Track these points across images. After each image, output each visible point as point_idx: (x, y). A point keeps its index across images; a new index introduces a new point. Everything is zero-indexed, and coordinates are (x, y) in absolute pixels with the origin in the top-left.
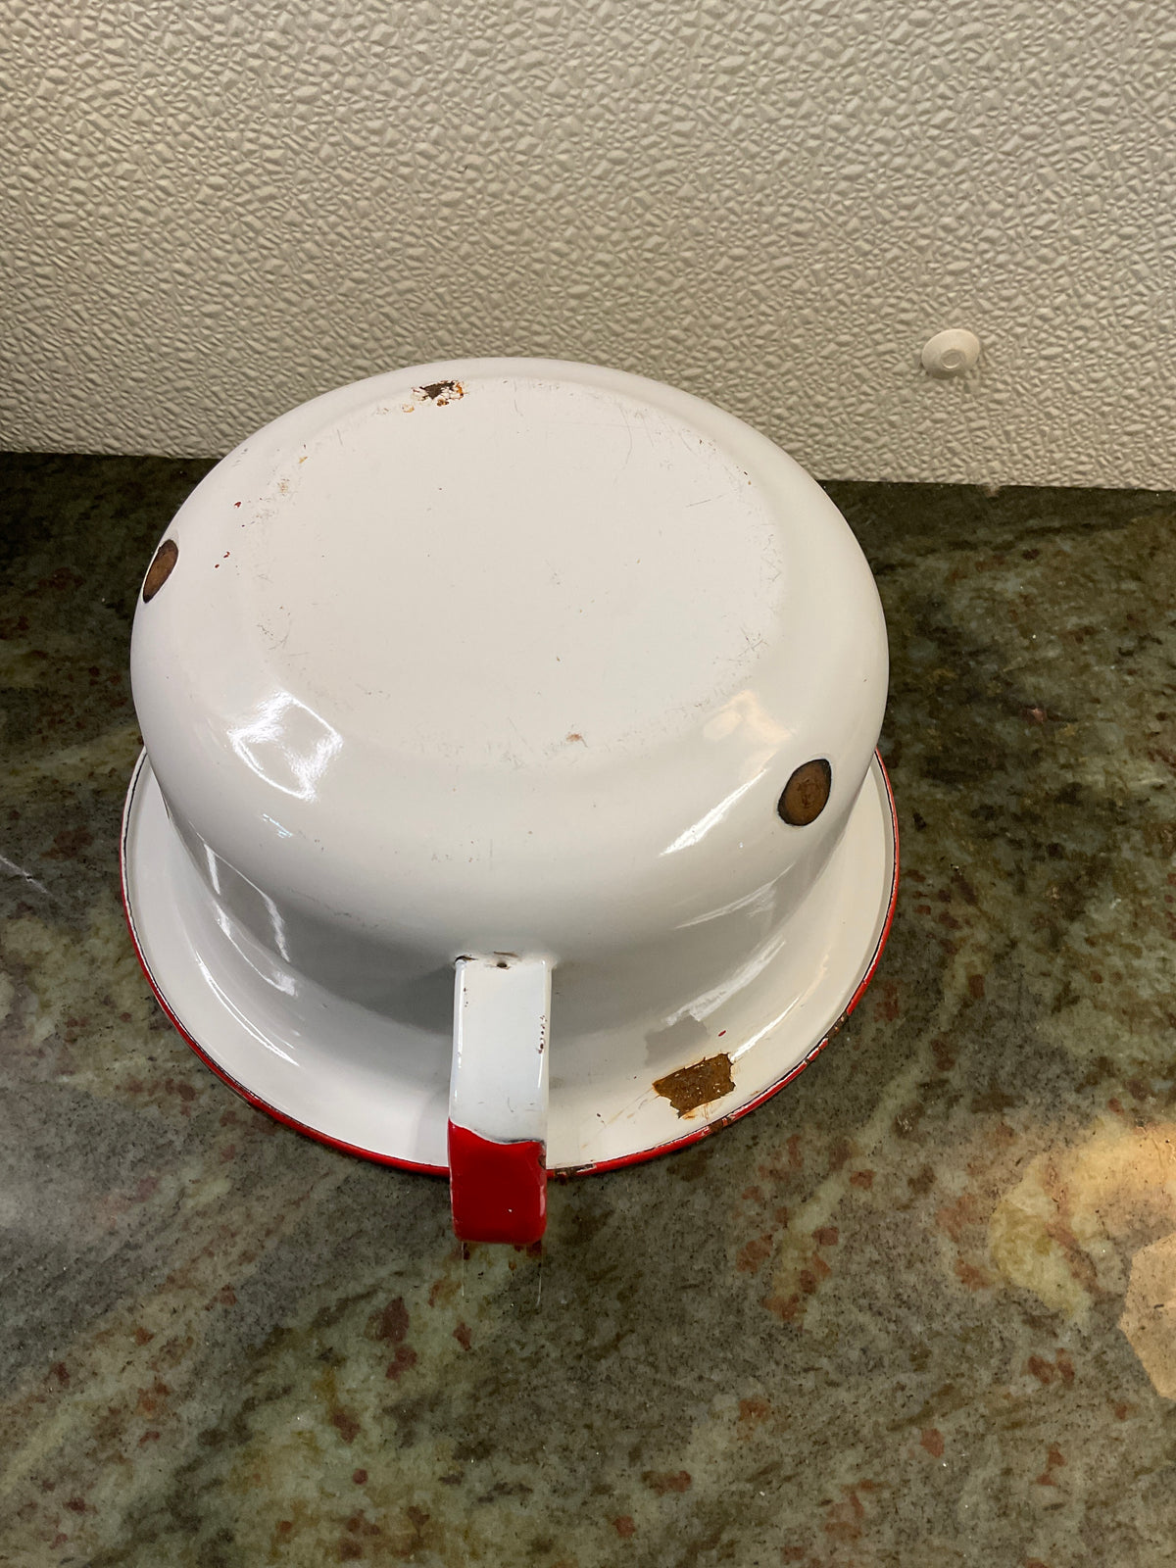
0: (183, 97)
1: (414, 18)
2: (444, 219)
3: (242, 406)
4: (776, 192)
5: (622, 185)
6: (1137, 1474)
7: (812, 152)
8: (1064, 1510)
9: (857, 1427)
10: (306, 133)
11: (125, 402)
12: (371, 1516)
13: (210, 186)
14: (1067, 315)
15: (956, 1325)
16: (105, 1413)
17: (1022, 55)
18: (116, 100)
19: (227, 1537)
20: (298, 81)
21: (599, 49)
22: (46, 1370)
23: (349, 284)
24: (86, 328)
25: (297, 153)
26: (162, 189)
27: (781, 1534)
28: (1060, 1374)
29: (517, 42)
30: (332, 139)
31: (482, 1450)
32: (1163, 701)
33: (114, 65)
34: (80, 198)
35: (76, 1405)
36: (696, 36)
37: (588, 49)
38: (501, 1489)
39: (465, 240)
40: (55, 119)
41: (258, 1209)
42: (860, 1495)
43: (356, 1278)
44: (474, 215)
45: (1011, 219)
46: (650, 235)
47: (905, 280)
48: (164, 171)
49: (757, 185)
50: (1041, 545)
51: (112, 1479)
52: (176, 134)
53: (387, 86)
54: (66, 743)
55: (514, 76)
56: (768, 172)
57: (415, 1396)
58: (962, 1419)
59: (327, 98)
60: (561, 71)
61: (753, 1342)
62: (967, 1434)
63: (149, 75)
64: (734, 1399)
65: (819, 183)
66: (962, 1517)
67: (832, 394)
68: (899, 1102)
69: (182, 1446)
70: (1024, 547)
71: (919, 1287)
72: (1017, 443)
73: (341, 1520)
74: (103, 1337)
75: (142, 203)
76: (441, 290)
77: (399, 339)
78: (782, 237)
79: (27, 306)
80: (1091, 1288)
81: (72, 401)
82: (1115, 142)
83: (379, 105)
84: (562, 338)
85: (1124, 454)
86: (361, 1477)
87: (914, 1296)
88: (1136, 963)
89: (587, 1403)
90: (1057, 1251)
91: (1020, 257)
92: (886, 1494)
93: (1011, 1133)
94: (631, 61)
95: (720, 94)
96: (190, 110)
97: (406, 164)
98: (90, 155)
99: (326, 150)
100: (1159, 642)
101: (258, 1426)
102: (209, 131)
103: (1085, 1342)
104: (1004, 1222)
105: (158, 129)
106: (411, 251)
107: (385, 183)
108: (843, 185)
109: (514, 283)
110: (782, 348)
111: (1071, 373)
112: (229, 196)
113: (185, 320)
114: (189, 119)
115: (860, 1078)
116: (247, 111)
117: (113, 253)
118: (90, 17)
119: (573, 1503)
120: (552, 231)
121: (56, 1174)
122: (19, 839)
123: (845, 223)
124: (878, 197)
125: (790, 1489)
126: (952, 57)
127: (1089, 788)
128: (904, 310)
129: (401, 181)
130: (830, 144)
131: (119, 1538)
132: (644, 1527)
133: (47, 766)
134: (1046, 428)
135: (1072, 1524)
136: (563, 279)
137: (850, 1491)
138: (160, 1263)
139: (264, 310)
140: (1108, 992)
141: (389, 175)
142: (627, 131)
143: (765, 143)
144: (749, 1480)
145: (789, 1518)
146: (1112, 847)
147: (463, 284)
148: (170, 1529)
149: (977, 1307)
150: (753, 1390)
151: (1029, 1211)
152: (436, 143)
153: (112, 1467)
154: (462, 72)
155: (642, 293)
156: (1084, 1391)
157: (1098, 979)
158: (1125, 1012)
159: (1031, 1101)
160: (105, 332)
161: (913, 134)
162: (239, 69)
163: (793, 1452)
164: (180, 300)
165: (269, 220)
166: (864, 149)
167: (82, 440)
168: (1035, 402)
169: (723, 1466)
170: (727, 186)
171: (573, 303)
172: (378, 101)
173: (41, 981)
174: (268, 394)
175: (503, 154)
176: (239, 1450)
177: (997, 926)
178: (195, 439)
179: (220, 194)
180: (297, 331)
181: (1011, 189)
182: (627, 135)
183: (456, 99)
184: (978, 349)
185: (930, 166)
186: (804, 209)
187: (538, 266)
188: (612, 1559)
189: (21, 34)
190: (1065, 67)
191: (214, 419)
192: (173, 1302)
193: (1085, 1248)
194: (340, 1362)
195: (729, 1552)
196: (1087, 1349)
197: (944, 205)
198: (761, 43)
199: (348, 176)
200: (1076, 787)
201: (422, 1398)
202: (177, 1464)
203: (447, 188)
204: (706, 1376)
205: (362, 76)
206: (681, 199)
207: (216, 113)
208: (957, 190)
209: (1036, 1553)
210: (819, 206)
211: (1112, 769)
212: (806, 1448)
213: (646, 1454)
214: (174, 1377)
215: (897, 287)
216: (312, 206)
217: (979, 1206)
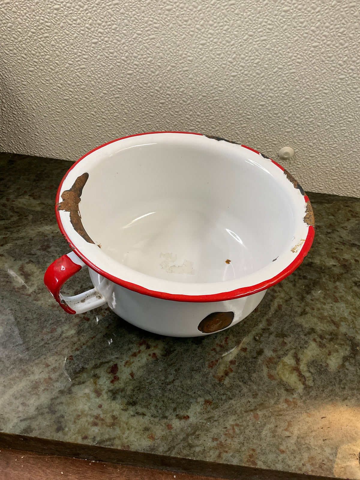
0: (100, 71)
1: (158, 57)
2: (160, 107)
4: (243, 107)
5: (205, 102)
6: (312, 431)
7: (252, 98)
8: (291, 438)
9: (236, 410)
10: (129, 82)
11: (73, 147)
12: (102, 416)
13: (104, 93)
14: (317, 146)
15: (266, 388)
16: (34, 382)
17: (305, 78)
18: (84, 70)
19: (63, 417)
20: (128, 69)
21: (202, 68)
22: (20, 370)
23: (134, 121)
24: (67, 126)
25: (126, 87)
26: (91, 93)
27: (212, 434)
28: (293, 404)
29: (182, 65)
30: (135, 84)
31: (134, 404)
32: (338, 245)
33: (85, 62)
34: (71, 93)
35: (27, 380)
36: (225, 67)
37: (199, 68)
38: (138, 414)
39: (165, 113)
40: (68, 73)
41: (82, 338)
42: (235, 427)
43: (105, 358)
44: (168, 107)
45: (302, 119)
46: (211, 116)
47: (275, 133)
48: (92, 88)
49: (239, 105)
51: (34, 399)
52: (97, 80)
53: (150, 73)
54: (47, 225)
55: (181, 73)
56: (241, 102)
57: (117, 388)
58: (265, 412)
59: (135, 74)
60: (192, 73)
61: (210, 386)
62: (266, 416)
63: (93, 65)
64: (203, 399)
65: (254, 106)
66: (263, 436)
68: (256, 332)
69: (54, 393)
71: (257, 378)
72: (304, 179)
73: (94, 416)
74: (37, 364)
75: (86, 96)
76: (157, 125)
78: (244, 119)
79: (53, 119)
80: (304, 384)
81: (60, 145)
82: (329, 101)
83: (147, 77)
85: (332, 185)
86: (100, 406)
87: (255, 380)
88: (324, 306)
89: (163, 395)
90: (295, 374)
91: (304, 129)
92: (242, 428)
93: (286, 343)
94: (210, 72)
95: (230, 82)
96: (101, 74)
97: (152, 92)
98: (75, 83)
99: (133, 87)
100: (338, 231)
101: (75, 391)
103: (301, 397)
104: (281, 365)
105: (93, 78)
106: (151, 114)
108: (260, 107)
109: (176, 125)
111: (318, 161)
112: (108, 96)
113: (92, 127)
114: (101, 76)
115: (246, 325)
116: (115, 76)
117: (77, 108)
118: (81, 50)
120: (186, 112)
121: (30, 324)
122: (32, 245)
123: (260, 117)
124: (269, 111)
125: (216, 423)
126: (288, 77)
127: (315, 263)
128: (274, 141)
129: (150, 96)
130: (257, 96)
131: (34, 413)
132: (175, 428)
133: (41, 229)
134: (311, 176)
135: (293, 442)
136: (188, 125)
138: (54, 348)
139: (112, 126)
140: (315, 312)
141: (148, 95)
143: (241, 95)
144: (205, 420)
145: (215, 431)
146: (320, 278)
148: (48, 413)
149: (272, 384)
151: (289, 363)
152: (160, 88)
153: (34, 396)
154: (168, 71)
156: (300, 409)
157: (313, 309)
158: (320, 318)
159: (292, 336)
160: (72, 128)
161: (278, 96)
162: (115, 65)
163: (218, 414)
164: (92, 122)
165: (117, 103)
166: (265, 98)
167: (60, 156)
168: (308, 168)
169: (198, 415)
170: (231, 105)
173: (32, 278)
176: (69, 396)
177: (287, 293)
179: (105, 95)
180: (120, 132)
181: (302, 111)
182: (207, 90)
183: (166, 77)
184: (293, 153)
185: (282, 104)
186: (250, 112)
187: (182, 121)
188: (166, 434)
189: (64, 52)
190: (316, 82)
192: (56, 358)
193: (303, 374)
194: (99, 378)
195: (198, 437)
196: (301, 399)
197: (285, 114)
198: (241, 70)
199: (138, 94)
200: (312, 263)
201: (120, 389)
202: (52, 397)
203: (162, 99)
204: (196, 392)
205: (144, 69)
206: (219, 107)
207: (107, 75)
208: (289, 111)
209: (282, 448)
210: (254, 112)
211: (322, 260)
212: (221, 414)
213: (178, 410)
214: (54, 376)
215: (273, 135)
216: (128, 101)
217: (275, 360)
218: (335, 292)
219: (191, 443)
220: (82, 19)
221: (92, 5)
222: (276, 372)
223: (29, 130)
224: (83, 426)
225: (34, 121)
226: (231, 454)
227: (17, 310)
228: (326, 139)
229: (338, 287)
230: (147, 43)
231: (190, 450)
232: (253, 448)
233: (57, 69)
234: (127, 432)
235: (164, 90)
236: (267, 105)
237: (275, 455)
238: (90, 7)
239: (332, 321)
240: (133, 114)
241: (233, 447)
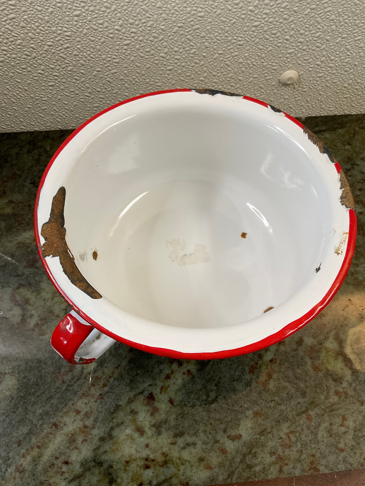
0: (36, 18)
2: (125, 50)
3: (64, 113)
4: (232, 32)
5: (182, 34)
7: (243, 19)
8: (348, 433)
9: (287, 416)
10: (78, 26)
11: (26, 115)
12: (152, 457)
13: (48, 45)
14: (325, 63)
15: (313, 383)
16: (70, 435)
18: (14, 20)
19: (111, 467)
20: (74, 9)
22: (51, 425)
23: (95, 72)
24: (11, 93)
25: (75, 33)
26: (32, 48)
27: (269, 449)
28: (344, 395)
30: (87, 27)
31: (181, 434)
32: (360, 185)
33: (12, 9)
34: (5, 52)
35: (61, 434)
38: (188, 444)
39: (132, 55)
41: (106, 370)
42: (290, 435)
43: (138, 388)
44: (135, 47)
45: (307, 35)
46: (192, 49)
47: (274, 56)
48: (32, 42)
49: (226, 31)
51: (75, 454)
52: (35, 30)
53: (103, 9)
54: (25, 230)
55: (145, 2)
56: (229, 26)
57: (159, 421)
58: (317, 410)
59: (84, 14)
61: (255, 394)
62: (319, 415)
63: (24, 11)
64: (252, 412)
65: (246, 29)
66: (319, 438)
67: (252, 93)
69: (94, 443)
71: (302, 374)
72: (311, 103)
73: (143, 459)
74: (66, 413)
75: (26, 53)
76: (125, 72)
77: (113, 88)
78: (234, 46)
80: (350, 369)
81: (9, 116)
82: (340, 8)
83: (102, 15)
84: (165, 83)
85: (344, 104)
86: (147, 446)
87: (300, 376)
89: (209, 417)
90: (340, 359)
91: (310, 47)
92: (297, 434)
93: (324, 325)
95: (213, 3)
96: (39, 22)
97: (112, 33)
98: (7, 39)
99: (85, 31)
100: (358, 165)
101: (116, 434)
102: (46, 28)
103: (350, 385)
104: (324, 352)
105: (29, 28)
106: (115, 60)
107: (105, 40)
109: (149, 68)
110: (236, 80)
111: (327, 81)
112: (54, 48)
113: (43, 88)
114: (39, 24)
116: (58, 21)
117: (18, 69)
119: (209, 446)
120: (160, 50)
123: (255, 40)
124: (265, 32)
125: (270, 436)
128: (274, 66)
129: (110, 39)
130: (249, 16)
131: (80, 470)
132: (230, 450)
133: (20, 239)
134: (319, 98)
135: (350, 437)
136: (165, 65)
137: (287, 434)
138: (79, 390)
139: (68, 83)
140: (350, 279)
141: (106, 37)
142: (183, 17)
143: (228, 17)
144: (258, 434)
145: (271, 444)
147: (132, 69)
148: (94, 466)
149: (319, 377)
150: (256, 408)
151: (331, 347)
152: (121, 26)
153: (74, 450)
155: (190, 67)
156: (351, 399)
158: (355, 284)
160: (17, 94)
161: (275, 11)
162: (54, 7)
163: (270, 425)
164: (41, 82)
165: (68, 55)
166: (260, 17)
167: (12, 127)
168: (316, 90)
169: (250, 431)
170: (216, 32)
171: (168, 72)
172: (101, 14)
173: (29, 307)
174: (71, 109)
175: (143, 28)
176: (111, 442)
178: (49, 124)
179: (51, 47)
180: (79, 88)
181: (307, 26)
182: (183, 18)
184: (298, 76)
185: (281, 21)
186: (241, 37)
187: (156, 62)
188: (222, 461)
191: (55, 117)
192: (85, 401)
193: (348, 357)
194: (136, 413)
195: (255, 455)
196: (351, 387)
197: (286, 32)
199: (93, 39)
201: (162, 421)
202: (93, 448)
203: (125, 40)
204: (243, 406)
206: (202, 37)
207: (48, 22)
208: (290, 27)
209: (341, 446)
210: (246, 36)
212: (273, 424)
213: (228, 430)
214: (89, 423)
215: (272, 59)
216: (82, 49)
217: (317, 347)
219: (250, 463)
224: (135, 472)
226: (292, 466)
227: (24, 352)
231: (250, 471)
232: (312, 453)
234: (182, 468)
235: (126, 28)
236: (262, 25)
237: (335, 456)
240: (92, 65)
241: (292, 457)
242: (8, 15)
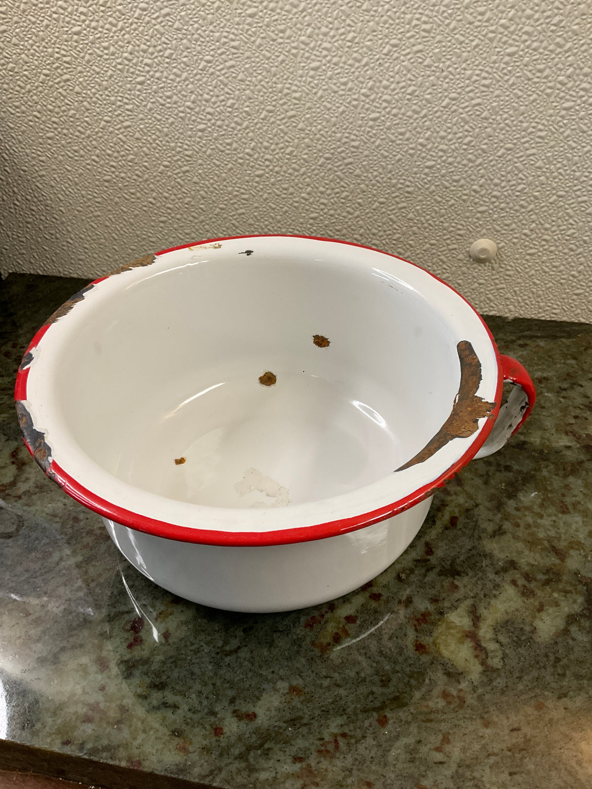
0: (154, 128)
1: (244, 97)
2: (257, 182)
4: (397, 173)
5: (330, 169)
6: (489, 755)
7: (411, 155)
8: (445, 765)
9: (346, 707)
10: (201, 144)
12: (102, 706)
13: (164, 166)
14: (537, 234)
15: (408, 669)
17: (501, 113)
18: (129, 129)
20: (198, 122)
23: (218, 210)
24: (113, 225)
25: (198, 153)
26: (145, 166)
27: (295, 750)
28: (458, 701)
29: (285, 107)
30: (212, 147)
31: (160, 686)
32: (578, 411)
33: (129, 115)
34: (113, 169)
36: (358, 105)
37: (314, 110)
38: (165, 705)
39: (265, 192)
40: (106, 137)
41: (91, 570)
42: (339, 739)
43: (125, 604)
44: (269, 181)
45: (504, 187)
46: (343, 191)
47: (458, 215)
48: (146, 159)
49: (389, 170)
50: (529, 342)
52: (151, 144)
53: (233, 125)
55: (284, 121)
56: (393, 164)
57: (137, 658)
58: (400, 713)
59: (209, 129)
60: (303, 119)
61: (303, 660)
62: (401, 721)
63: (141, 119)
64: (287, 684)
65: (415, 169)
66: (390, 759)
68: (403, 566)
70: (521, 342)
71: (393, 649)
72: (521, 297)
73: (88, 705)
75: (137, 172)
76: (256, 214)
78: (401, 194)
79: (91, 215)
80: (483, 663)
82: (549, 152)
83: (230, 133)
85: (575, 305)
86: (102, 689)
87: (389, 652)
88: (539, 521)
90: (469, 644)
91: (511, 205)
92: (353, 741)
93: (456, 587)
94: (332, 115)
95: (369, 130)
96: (157, 134)
97: (241, 158)
98: (118, 152)
99: (209, 152)
100: (581, 386)
101: (64, 659)
103: (474, 689)
104: (444, 626)
105: (144, 141)
106: (243, 196)
107: (233, 166)
108: (427, 170)
109: (286, 212)
110: (405, 245)
111: (543, 262)
112: (171, 170)
113: (152, 223)
114: (156, 137)
116: (179, 135)
117: (125, 193)
118: (121, 96)
120: (301, 189)
123: (429, 188)
124: (443, 176)
125: (304, 730)
126: (469, 113)
127: (531, 443)
129: (239, 166)
130: (419, 152)
132: (228, 734)
134: (534, 290)
135: (448, 773)
136: (307, 210)
138: (43, 585)
139: (183, 220)
140: (521, 532)
141: (234, 163)
142: (331, 145)
143: (391, 151)
144: (285, 722)
145: (300, 743)
146: (539, 470)
147: (265, 211)
149: (421, 663)
151: (458, 624)
152: (253, 149)
154: (263, 119)
155: (341, 218)
156: (469, 711)
157: (518, 525)
158: (529, 542)
159: (470, 574)
160: (121, 228)
161: (456, 148)
162: (176, 117)
163: (310, 713)
164: (151, 215)
165: (186, 181)
166: (434, 154)
168: (527, 276)
169: (274, 713)
170: (375, 170)
172: (230, 131)
176: (54, 667)
177: (470, 497)
179: (167, 169)
181: (503, 173)
182: (332, 147)
183: (261, 131)
184: (496, 249)
185: (465, 162)
186: (410, 181)
187: (296, 204)
188: (209, 745)
189: (95, 103)
190: (521, 118)
192: (44, 602)
193: (484, 645)
194: (108, 638)
195: (267, 754)
196: (475, 692)
197: (473, 180)
198: (386, 108)
199: (218, 163)
200: (524, 443)
201: (141, 660)
203: (258, 169)
204: (276, 671)
205: (223, 120)
206: (356, 176)
207: (167, 135)
208: (478, 174)
209: (426, 783)
210: (416, 180)
211: (545, 437)
212: (317, 712)
213: (237, 702)
215: (455, 218)
216: (203, 175)
217: (433, 617)
218: (563, 495)
219: (254, 763)
220: (116, 46)
221: (130, 21)
222: (431, 640)
223: (58, 236)
224: (67, 720)
225: (64, 219)
228: (553, 221)
229: (572, 486)
230: (224, 75)
231: (249, 776)
232: (368, 780)
233: (88, 132)
236: (438, 166)
238: (127, 25)
239: (553, 547)
240: (214, 199)
241: (330, 775)
242: (123, 122)
